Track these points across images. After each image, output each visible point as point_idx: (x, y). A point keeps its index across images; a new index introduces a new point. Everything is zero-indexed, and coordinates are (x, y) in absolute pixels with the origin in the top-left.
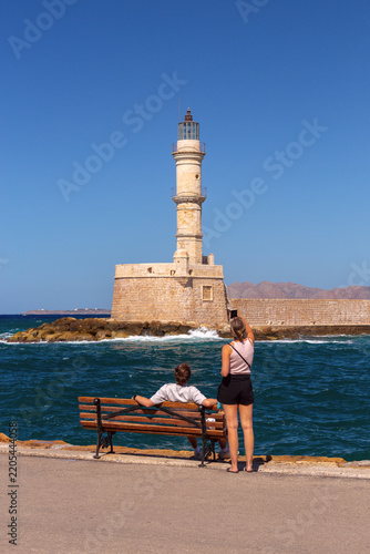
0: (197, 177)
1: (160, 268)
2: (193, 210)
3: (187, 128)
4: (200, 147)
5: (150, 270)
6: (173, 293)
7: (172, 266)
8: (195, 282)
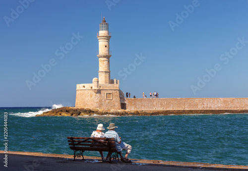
0: (106, 46)
1: (88, 86)
2: (104, 61)
3: (103, 25)
4: (108, 34)
5: (84, 87)
6: (91, 96)
7: (91, 85)
8: (102, 92)
